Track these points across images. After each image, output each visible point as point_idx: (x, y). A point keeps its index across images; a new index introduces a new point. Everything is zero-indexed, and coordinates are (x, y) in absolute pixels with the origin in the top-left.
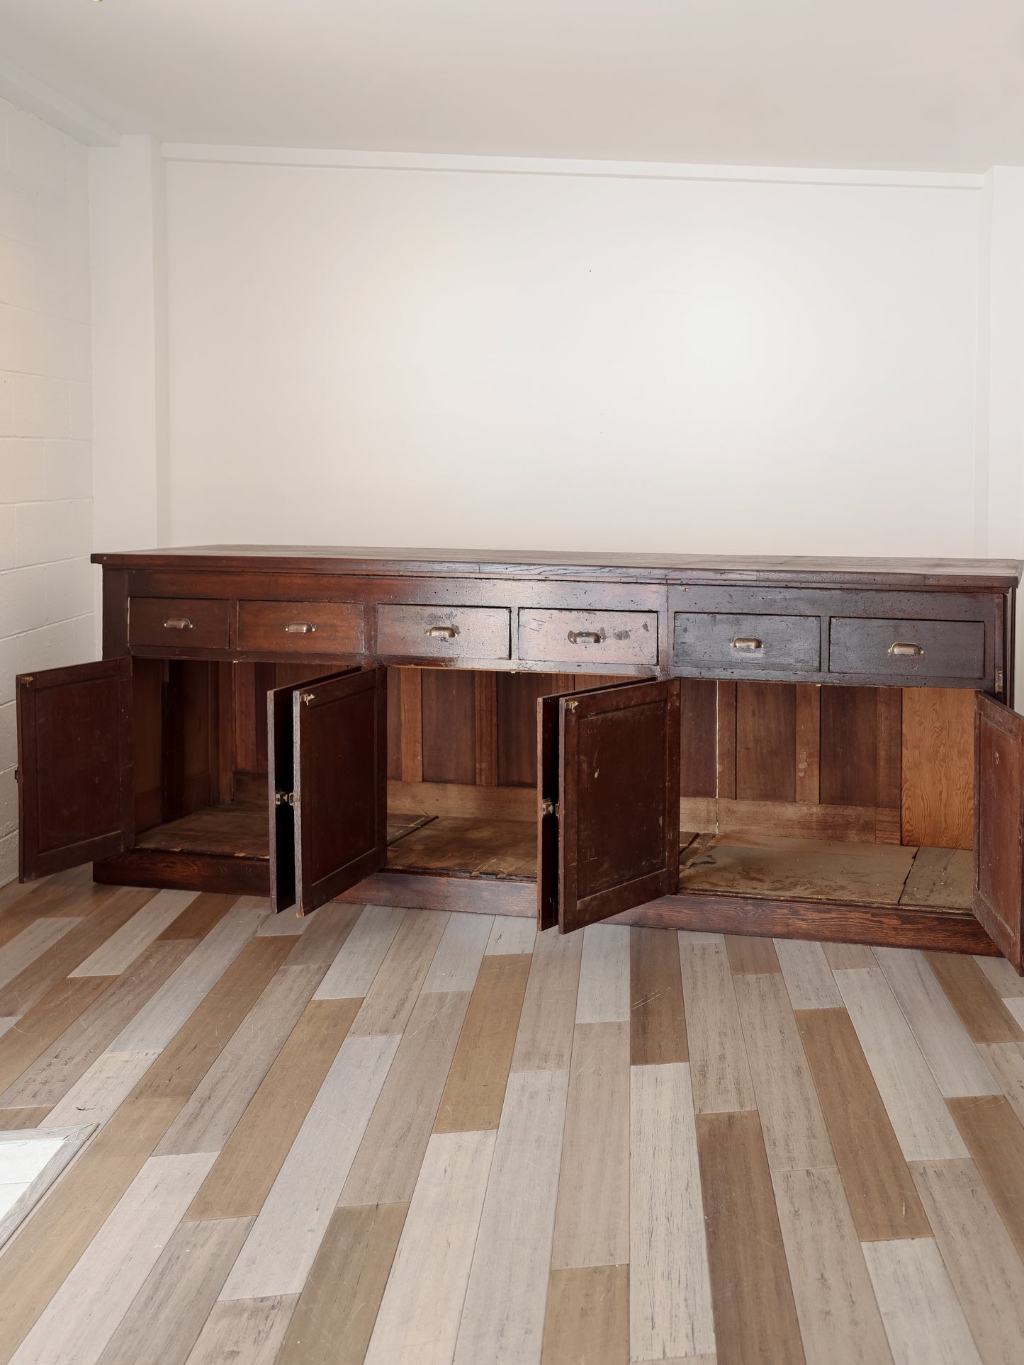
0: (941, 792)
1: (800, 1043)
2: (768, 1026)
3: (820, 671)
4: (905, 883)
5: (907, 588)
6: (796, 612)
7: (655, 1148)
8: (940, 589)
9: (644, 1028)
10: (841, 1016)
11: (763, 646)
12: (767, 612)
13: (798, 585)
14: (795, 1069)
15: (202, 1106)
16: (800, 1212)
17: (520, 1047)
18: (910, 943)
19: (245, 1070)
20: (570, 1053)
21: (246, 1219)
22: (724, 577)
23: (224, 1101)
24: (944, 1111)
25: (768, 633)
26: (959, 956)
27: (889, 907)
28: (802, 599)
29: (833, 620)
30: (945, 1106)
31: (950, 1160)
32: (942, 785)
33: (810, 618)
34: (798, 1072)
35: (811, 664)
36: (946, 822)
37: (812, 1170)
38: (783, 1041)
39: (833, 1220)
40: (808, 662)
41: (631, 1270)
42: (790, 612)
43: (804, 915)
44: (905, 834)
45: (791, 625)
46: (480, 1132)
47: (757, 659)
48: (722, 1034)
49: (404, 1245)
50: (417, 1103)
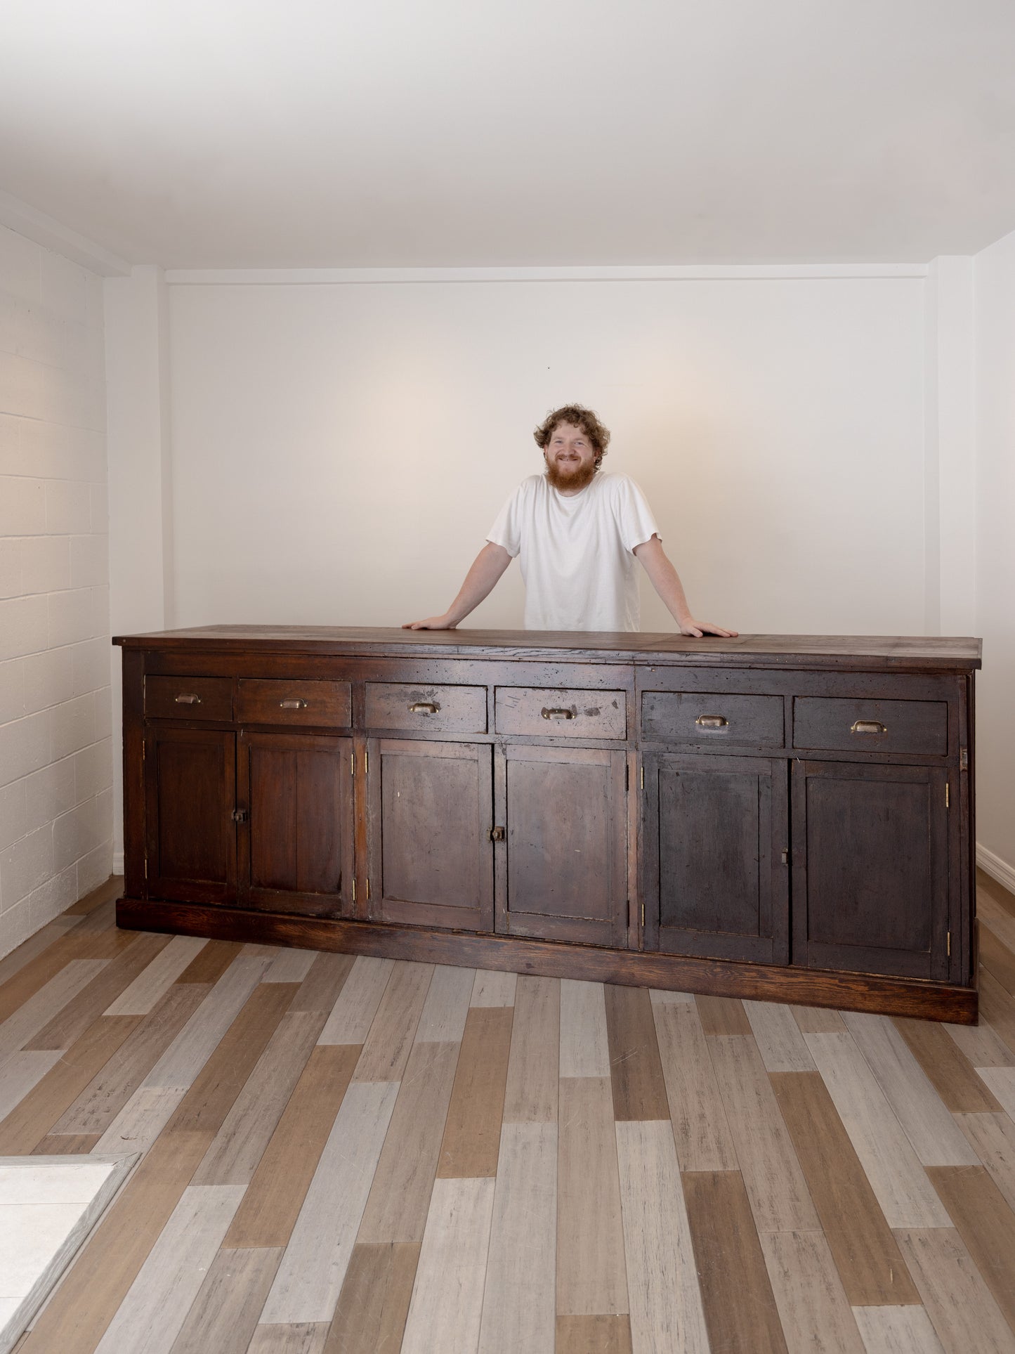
3: (784, 747)
5: (869, 669)
6: (759, 691)
8: (902, 670)
11: (727, 723)
12: (731, 692)
13: (762, 666)
18: (878, 1009)
22: (689, 658)
25: (732, 711)
28: (765, 679)
29: (796, 699)
35: (775, 740)
40: (772, 738)
42: (754, 691)
43: (772, 978)
45: (755, 704)
47: (721, 735)
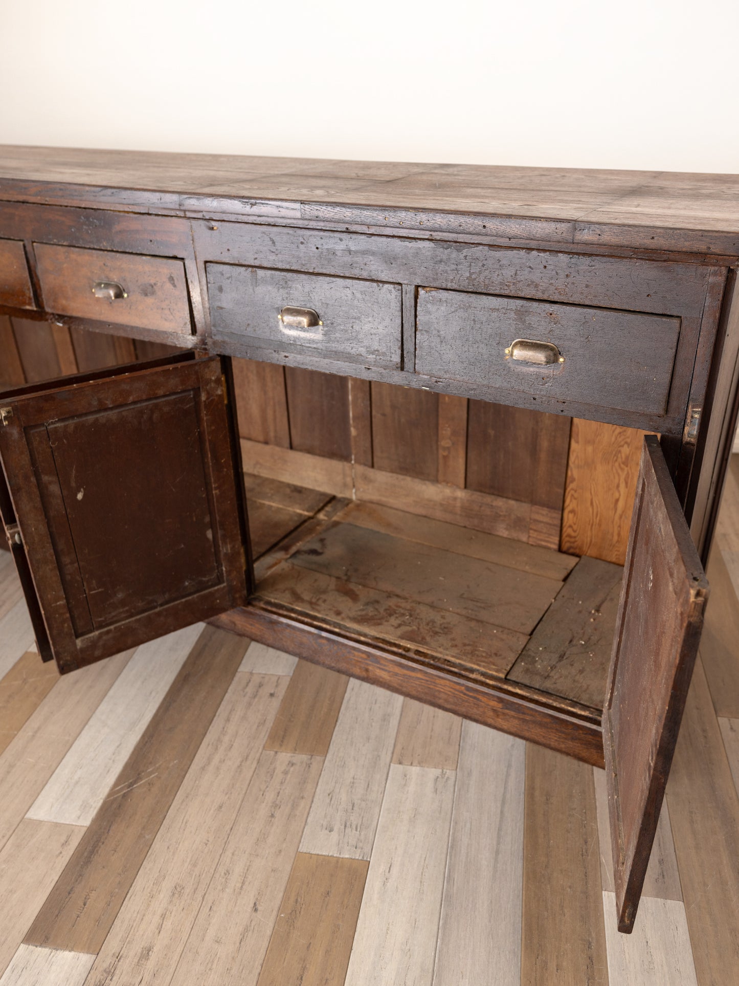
0: (617, 501)
1: (266, 944)
2: (246, 885)
3: (402, 369)
4: (531, 634)
5: (543, 245)
6: (365, 275)
8: (602, 250)
9: (93, 851)
11: (321, 323)
12: (324, 271)
13: (364, 229)
18: (513, 730)
22: (256, 210)
25: (327, 304)
27: (491, 682)
28: (373, 254)
29: (422, 292)
32: (619, 492)
33: (386, 286)
35: (389, 358)
36: (619, 535)
38: (246, 931)
40: (384, 354)
42: (356, 272)
44: (565, 539)
45: (358, 295)
47: (313, 341)
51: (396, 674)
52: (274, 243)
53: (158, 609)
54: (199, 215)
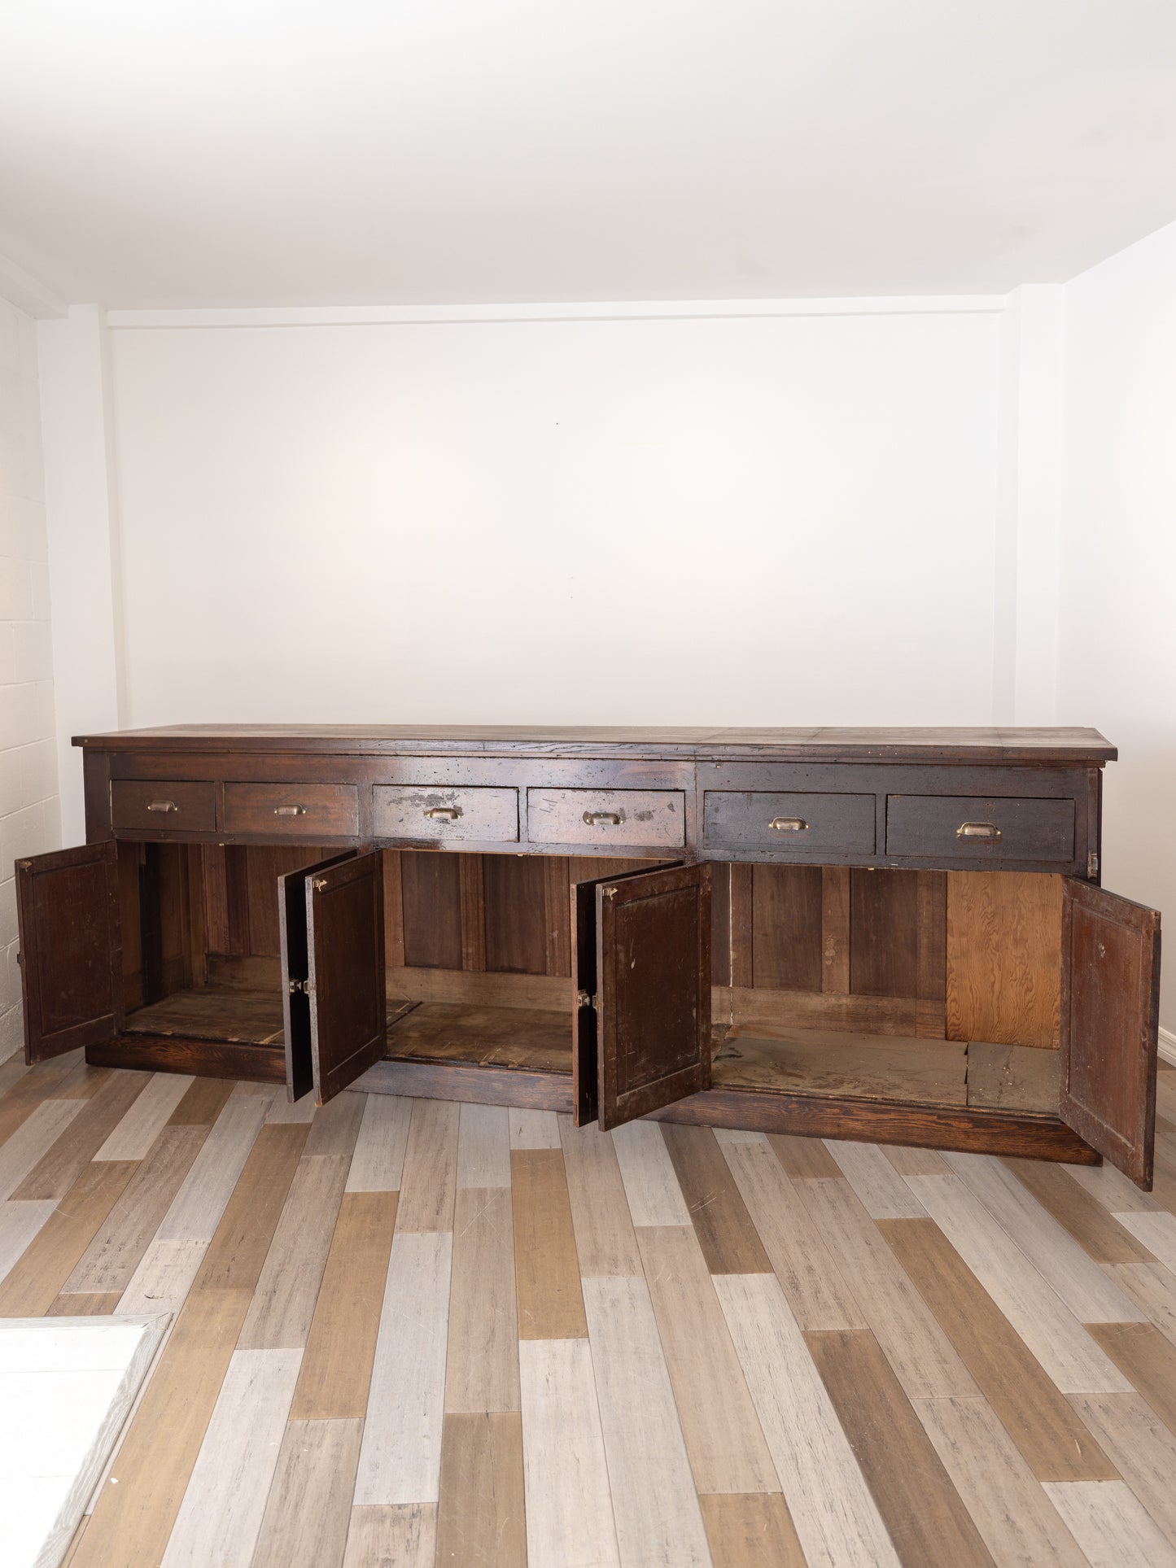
0: (994, 983)
1: (893, 1256)
2: (850, 1236)
4: (966, 1082)
7: (769, 1367)
9: (712, 1234)
10: (929, 1226)
12: (812, 791)
14: (897, 1285)
15: (270, 1299)
16: (958, 1445)
17: (583, 1251)
19: (302, 1263)
20: (639, 1259)
21: (355, 1421)
23: (290, 1295)
24: (1087, 1338)
26: (1042, 1163)
27: (957, 1108)
28: (852, 776)
29: (892, 798)
30: (1085, 1331)
31: (1114, 1394)
33: (863, 796)
34: (902, 1287)
37: (956, 1399)
38: (872, 1253)
39: (999, 1455)
41: (787, 1499)
43: (858, 1115)
45: (841, 805)
46: (571, 1341)
48: (801, 1243)
49: (530, 1458)
50: (493, 1306)
51: (869, 1121)
52: (770, 774)
53: (662, 1079)
54: (710, 758)
